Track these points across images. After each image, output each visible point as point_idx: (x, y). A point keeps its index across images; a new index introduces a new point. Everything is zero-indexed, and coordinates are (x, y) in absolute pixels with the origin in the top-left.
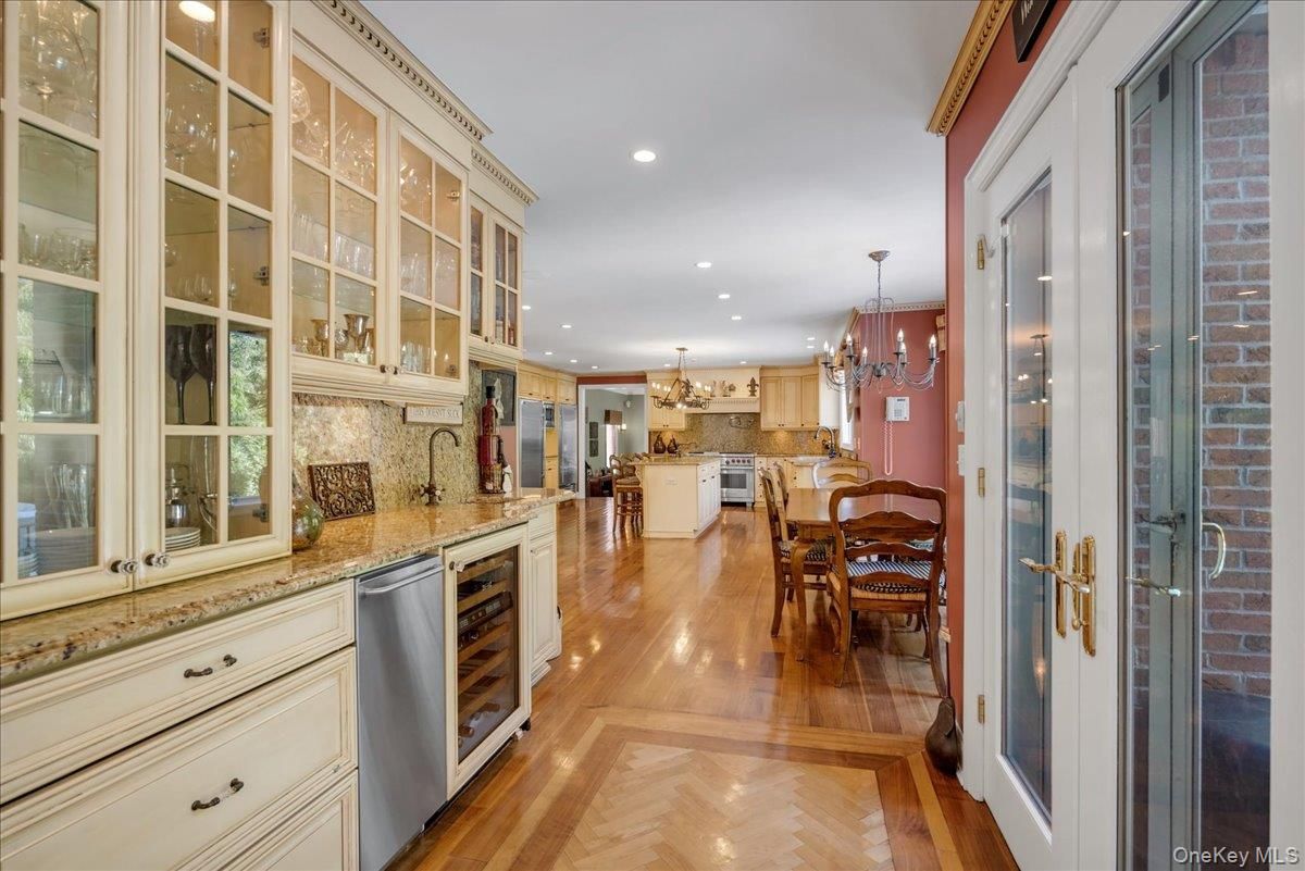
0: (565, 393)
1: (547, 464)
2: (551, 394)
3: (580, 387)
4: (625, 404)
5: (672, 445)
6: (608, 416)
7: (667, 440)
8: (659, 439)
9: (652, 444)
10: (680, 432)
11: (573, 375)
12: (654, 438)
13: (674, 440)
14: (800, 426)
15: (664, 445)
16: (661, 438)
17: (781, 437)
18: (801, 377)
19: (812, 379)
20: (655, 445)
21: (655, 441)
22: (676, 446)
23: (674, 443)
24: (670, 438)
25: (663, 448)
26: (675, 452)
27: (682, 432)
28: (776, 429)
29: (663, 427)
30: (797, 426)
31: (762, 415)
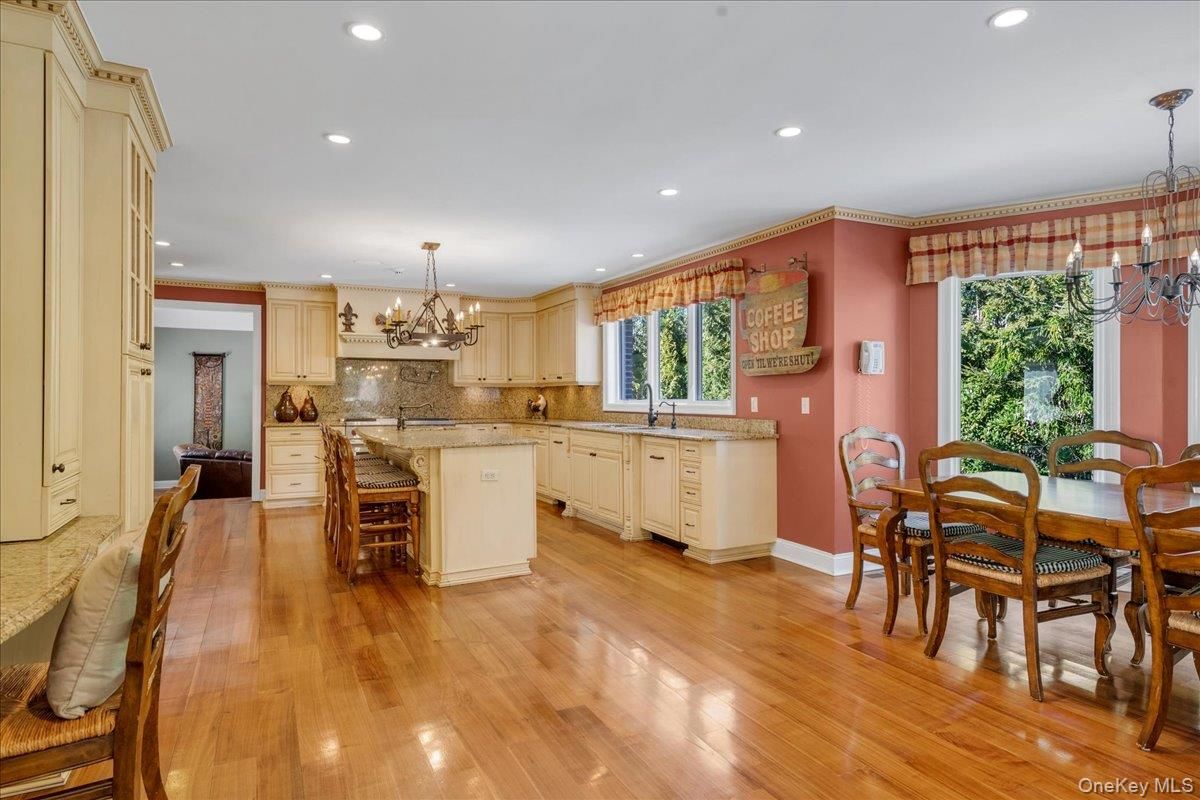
5: (308, 406)
7: (299, 396)
8: (286, 397)
9: (271, 408)
10: (321, 387)
12: (275, 398)
13: (311, 399)
14: (506, 381)
15: (295, 408)
16: (290, 397)
17: (474, 395)
18: (508, 314)
19: (525, 318)
20: (278, 408)
21: (278, 401)
22: (315, 410)
23: (312, 405)
24: (305, 395)
25: (294, 413)
26: (314, 419)
27: (324, 387)
28: (473, 384)
29: (296, 379)
30: (503, 381)
31: (456, 364)
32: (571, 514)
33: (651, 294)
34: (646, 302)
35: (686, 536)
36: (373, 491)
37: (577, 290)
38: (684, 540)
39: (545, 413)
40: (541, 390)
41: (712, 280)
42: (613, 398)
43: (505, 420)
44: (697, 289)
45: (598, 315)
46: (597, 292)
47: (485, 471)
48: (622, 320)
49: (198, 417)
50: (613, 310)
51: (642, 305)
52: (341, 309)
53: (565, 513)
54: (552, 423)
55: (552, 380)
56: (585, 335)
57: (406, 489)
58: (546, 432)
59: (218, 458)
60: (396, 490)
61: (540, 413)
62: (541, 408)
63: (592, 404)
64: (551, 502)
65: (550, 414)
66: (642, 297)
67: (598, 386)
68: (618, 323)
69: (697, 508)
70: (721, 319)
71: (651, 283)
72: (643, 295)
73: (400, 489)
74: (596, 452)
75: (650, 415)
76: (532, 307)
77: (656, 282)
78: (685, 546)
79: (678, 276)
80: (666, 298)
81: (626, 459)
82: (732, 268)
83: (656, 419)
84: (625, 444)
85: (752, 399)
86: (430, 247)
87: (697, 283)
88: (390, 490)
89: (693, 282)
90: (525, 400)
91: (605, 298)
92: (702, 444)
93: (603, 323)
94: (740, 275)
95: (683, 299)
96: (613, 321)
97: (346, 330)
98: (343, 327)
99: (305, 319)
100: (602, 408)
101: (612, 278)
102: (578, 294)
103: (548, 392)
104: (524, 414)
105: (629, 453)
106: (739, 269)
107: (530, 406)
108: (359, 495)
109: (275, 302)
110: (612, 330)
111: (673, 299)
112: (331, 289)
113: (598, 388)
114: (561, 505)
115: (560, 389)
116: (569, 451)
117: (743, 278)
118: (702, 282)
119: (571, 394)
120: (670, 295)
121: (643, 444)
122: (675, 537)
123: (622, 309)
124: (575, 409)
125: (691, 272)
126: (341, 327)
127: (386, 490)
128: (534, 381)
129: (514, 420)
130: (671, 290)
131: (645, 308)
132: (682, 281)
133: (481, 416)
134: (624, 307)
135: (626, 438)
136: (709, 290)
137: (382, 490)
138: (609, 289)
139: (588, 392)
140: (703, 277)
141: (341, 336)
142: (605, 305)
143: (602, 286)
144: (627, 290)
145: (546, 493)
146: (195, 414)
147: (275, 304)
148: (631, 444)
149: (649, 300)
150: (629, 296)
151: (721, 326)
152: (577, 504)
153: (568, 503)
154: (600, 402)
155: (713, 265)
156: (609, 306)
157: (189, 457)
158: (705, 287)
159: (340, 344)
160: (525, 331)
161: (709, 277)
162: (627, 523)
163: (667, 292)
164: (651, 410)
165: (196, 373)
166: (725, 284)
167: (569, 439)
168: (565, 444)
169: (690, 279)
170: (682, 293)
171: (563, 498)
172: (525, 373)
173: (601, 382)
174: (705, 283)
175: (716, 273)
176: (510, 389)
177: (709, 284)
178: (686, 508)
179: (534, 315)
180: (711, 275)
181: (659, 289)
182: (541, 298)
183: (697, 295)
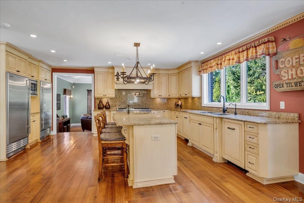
0: (44, 75)
1: (32, 118)
2: (35, 74)
3: (53, 73)
4: (72, 87)
5: (107, 105)
6: (65, 91)
7: (105, 101)
8: (101, 102)
9: (97, 105)
10: (111, 98)
11: (50, 66)
12: (98, 102)
13: (108, 102)
14: (168, 96)
15: (103, 105)
16: (102, 102)
17: (158, 101)
18: (169, 74)
19: (174, 75)
20: (98, 105)
21: (99, 102)
22: (109, 105)
23: (109, 104)
24: (106, 101)
25: (103, 107)
26: (109, 108)
27: (112, 98)
28: (158, 97)
29: (103, 96)
30: (167, 96)
31: (152, 91)
32: (191, 145)
33: (223, 60)
34: (221, 64)
35: (249, 168)
36: (107, 142)
37: (192, 63)
38: (247, 169)
39: (181, 106)
40: (179, 99)
41: (256, 50)
42: (206, 102)
43: (168, 109)
44: (247, 54)
45: (200, 72)
46: (199, 64)
47: (153, 136)
48: (210, 72)
49: (88, 107)
50: (206, 69)
51: (219, 65)
52: (116, 74)
53: (189, 144)
54: (183, 111)
55: (184, 96)
56: (195, 79)
57: (121, 142)
58: (181, 114)
59: (89, 119)
60: (117, 142)
61: (179, 107)
62: (180, 105)
63: (197, 104)
64: (183, 139)
65: (183, 107)
66: (219, 62)
67: (200, 97)
68: (208, 74)
69: (256, 156)
70: (238, 76)
71: (224, 56)
72: (220, 61)
73: (118, 142)
74: (201, 123)
75: (224, 109)
76: (176, 71)
77: (226, 55)
78: (247, 172)
79: (237, 51)
80: (231, 61)
81: (215, 127)
82: (269, 41)
83: (226, 110)
84: (214, 121)
85: (281, 103)
86: (137, 45)
87: (247, 52)
88: (114, 142)
89: (245, 52)
90: (174, 102)
91: (203, 65)
92: (260, 125)
93: (202, 74)
94: (273, 45)
95: (239, 60)
96: (206, 73)
97: (117, 80)
98: (116, 79)
99: (106, 77)
100: (202, 105)
101: (206, 57)
102: (193, 64)
103: (182, 100)
104: (174, 107)
105: (217, 126)
106: (272, 42)
107: (176, 104)
108: (102, 144)
109: (97, 72)
110: (206, 77)
111: (235, 61)
112: (113, 68)
113: (200, 98)
114: (187, 141)
115: (186, 99)
116: (190, 121)
117: (275, 45)
118: (250, 51)
119: (190, 100)
120: (233, 59)
121: (223, 122)
122: (242, 166)
123: (210, 68)
124: (191, 105)
125: (244, 48)
126: (116, 80)
127: (113, 142)
128: (177, 96)
129: (171, 109)
130: (233, 57)
131: (221, 66)
132: (239, 52)
133: (160, 107)
134: (211, 67)
135: (215, 119)
136: (254, 54)
137: (111, 142)
138: (204, 62)
139: (196, 99)
140: (251, 49)
141: (115, 82)
142: (203, 68)
143: (202, 61)
144: (212, 61)
145: (182, 135)
146: (88, 106)
147: (97, 73)
148: (217, 121)
149: (223, 63)
150: (213, 63)
151: (237, 78)
152: (193, 142)
153: (189, 141)
154: (201, 103)
155: (257, 42)
156: (205, 68)
157: (83, 118)
158: (252, 53)
159: (115, 85)
160: (174, 79)
161: (254, 48)
162: (216, 155)
163: (232, 58)
164: (224, 106)
165: (88, 95)
166: (265, 49)
167: (190, 117)
168: (188, 119)
169: (243, 51)
170: (239, 58)
171: (188, 138)
172: (174, 93)
173: (201, 96)
174: (252, 51)
175: (259, 46)
176: (169, 99)
177: (254, 51)
178: (248, 154)
179: (177, 74)
180: (256, 47)
181: (227, 58)
182: (179, 68)
183: (247, 57)
